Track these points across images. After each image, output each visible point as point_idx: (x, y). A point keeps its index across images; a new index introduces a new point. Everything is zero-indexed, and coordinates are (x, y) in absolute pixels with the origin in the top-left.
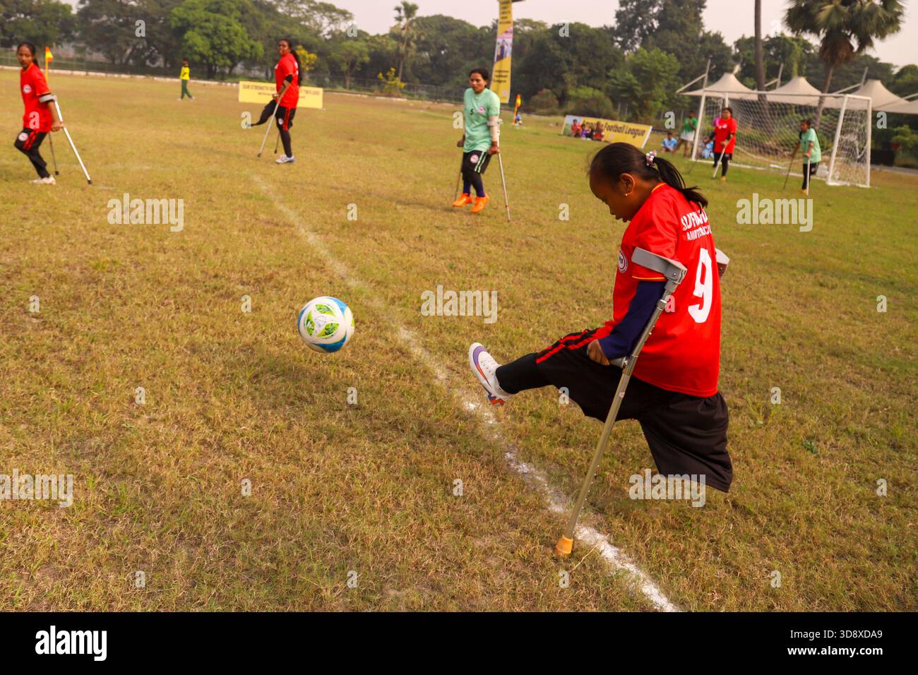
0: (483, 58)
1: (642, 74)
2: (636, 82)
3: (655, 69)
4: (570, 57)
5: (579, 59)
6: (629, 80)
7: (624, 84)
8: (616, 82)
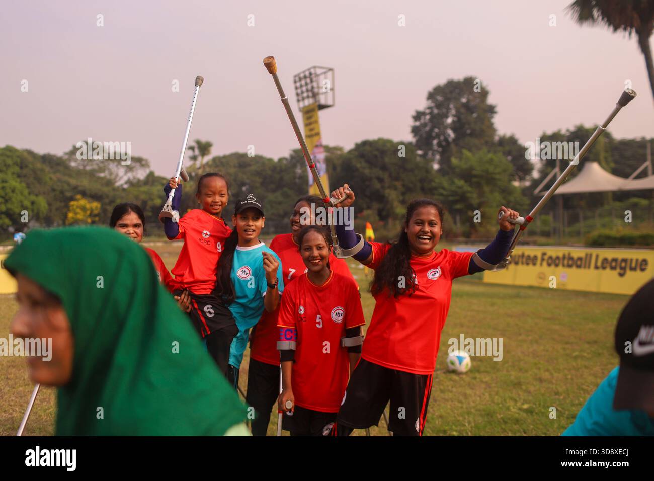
0: (285, 189)
1: (475, 180)
2: (469, 189)
3: (487, 171)
4: (381, 173)
5: (390, 176)
6: (460, 187)
7: (454, 193)
8: (445, 193)
